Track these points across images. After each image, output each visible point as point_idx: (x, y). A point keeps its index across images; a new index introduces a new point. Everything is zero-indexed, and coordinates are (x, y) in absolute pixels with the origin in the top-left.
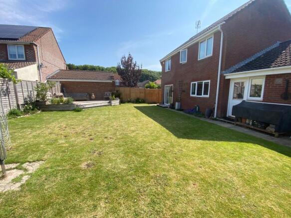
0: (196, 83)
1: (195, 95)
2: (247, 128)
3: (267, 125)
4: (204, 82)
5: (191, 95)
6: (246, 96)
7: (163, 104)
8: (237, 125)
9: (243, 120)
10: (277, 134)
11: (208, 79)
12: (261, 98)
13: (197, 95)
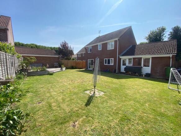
0: (107, 59)
1: (107, 64)
2: (129, 75)
3: (136, 73)
4: (111, 59)
5: (105, 64)
6: (127, 64)
7: (88, 69)
8: (126, 74)
9: (128, 73)
10: (138, 76)
11: (113, 58)
12: (132, 65)
13: (108, 64)
